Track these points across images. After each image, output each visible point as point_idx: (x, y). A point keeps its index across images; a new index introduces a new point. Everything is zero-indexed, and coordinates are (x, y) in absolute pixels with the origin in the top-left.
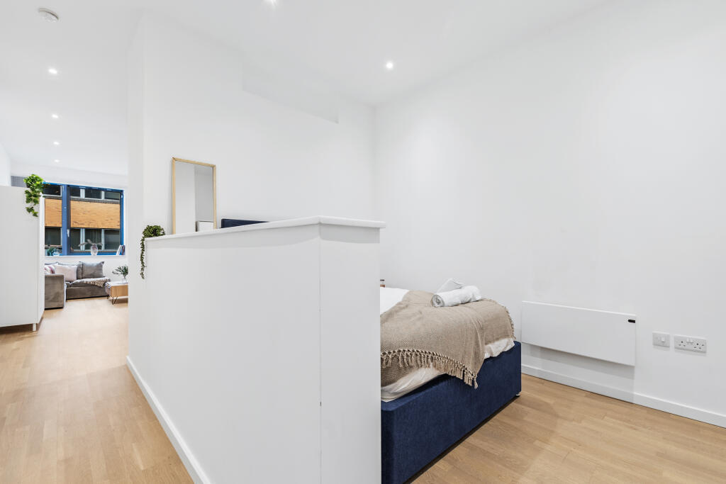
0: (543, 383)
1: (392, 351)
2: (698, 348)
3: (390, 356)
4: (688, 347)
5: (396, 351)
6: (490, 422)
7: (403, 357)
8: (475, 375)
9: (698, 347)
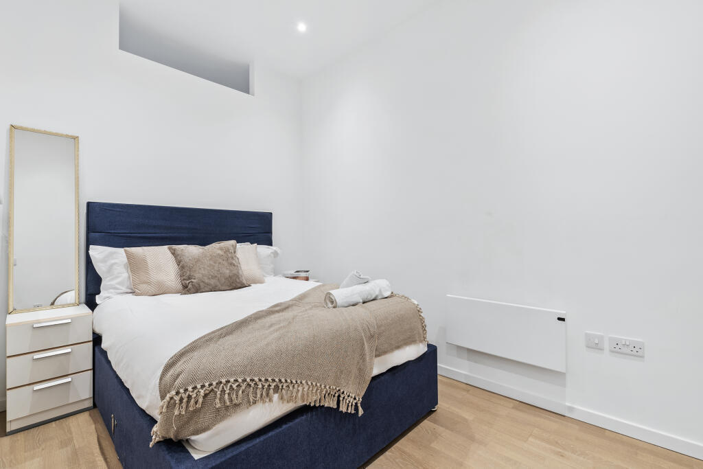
0: (468, 391)
1: (207, 384)
2: (635, 352)
3: (202, 392)
4: (625, 350)
5: (214, 383)
6: (388, 453)
7: (223, 391)
8: (359, 399)
9: (635, 350)
